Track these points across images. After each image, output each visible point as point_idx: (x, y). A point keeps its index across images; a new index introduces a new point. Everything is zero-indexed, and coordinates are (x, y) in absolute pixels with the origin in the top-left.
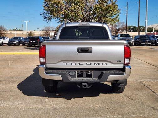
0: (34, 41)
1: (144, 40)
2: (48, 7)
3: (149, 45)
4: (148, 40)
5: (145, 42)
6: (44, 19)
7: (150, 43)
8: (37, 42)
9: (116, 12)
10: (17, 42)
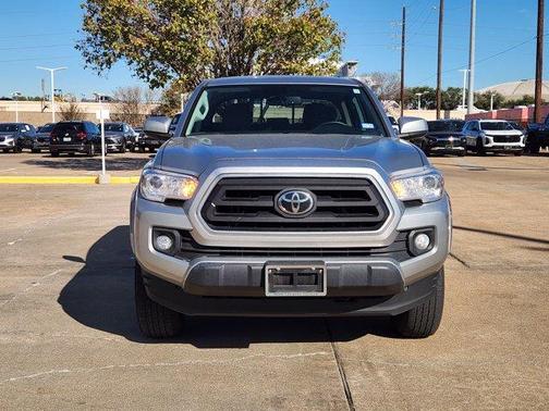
0: (65, 139)
1: (440, 136)
2: (98, 20)
3: (459, 154)
4: (454, 136)
5: (443, 144)
6: (88, 61)
7: (460, 148)
8: (76, 140)
9: (329, 42)
10: (11, 143)
